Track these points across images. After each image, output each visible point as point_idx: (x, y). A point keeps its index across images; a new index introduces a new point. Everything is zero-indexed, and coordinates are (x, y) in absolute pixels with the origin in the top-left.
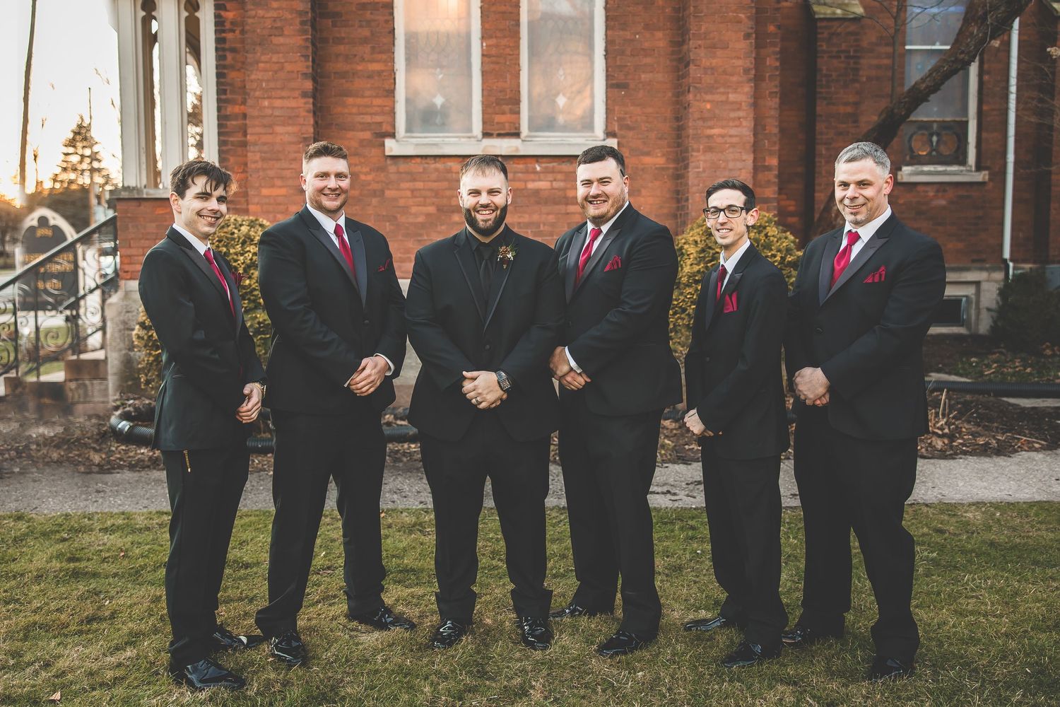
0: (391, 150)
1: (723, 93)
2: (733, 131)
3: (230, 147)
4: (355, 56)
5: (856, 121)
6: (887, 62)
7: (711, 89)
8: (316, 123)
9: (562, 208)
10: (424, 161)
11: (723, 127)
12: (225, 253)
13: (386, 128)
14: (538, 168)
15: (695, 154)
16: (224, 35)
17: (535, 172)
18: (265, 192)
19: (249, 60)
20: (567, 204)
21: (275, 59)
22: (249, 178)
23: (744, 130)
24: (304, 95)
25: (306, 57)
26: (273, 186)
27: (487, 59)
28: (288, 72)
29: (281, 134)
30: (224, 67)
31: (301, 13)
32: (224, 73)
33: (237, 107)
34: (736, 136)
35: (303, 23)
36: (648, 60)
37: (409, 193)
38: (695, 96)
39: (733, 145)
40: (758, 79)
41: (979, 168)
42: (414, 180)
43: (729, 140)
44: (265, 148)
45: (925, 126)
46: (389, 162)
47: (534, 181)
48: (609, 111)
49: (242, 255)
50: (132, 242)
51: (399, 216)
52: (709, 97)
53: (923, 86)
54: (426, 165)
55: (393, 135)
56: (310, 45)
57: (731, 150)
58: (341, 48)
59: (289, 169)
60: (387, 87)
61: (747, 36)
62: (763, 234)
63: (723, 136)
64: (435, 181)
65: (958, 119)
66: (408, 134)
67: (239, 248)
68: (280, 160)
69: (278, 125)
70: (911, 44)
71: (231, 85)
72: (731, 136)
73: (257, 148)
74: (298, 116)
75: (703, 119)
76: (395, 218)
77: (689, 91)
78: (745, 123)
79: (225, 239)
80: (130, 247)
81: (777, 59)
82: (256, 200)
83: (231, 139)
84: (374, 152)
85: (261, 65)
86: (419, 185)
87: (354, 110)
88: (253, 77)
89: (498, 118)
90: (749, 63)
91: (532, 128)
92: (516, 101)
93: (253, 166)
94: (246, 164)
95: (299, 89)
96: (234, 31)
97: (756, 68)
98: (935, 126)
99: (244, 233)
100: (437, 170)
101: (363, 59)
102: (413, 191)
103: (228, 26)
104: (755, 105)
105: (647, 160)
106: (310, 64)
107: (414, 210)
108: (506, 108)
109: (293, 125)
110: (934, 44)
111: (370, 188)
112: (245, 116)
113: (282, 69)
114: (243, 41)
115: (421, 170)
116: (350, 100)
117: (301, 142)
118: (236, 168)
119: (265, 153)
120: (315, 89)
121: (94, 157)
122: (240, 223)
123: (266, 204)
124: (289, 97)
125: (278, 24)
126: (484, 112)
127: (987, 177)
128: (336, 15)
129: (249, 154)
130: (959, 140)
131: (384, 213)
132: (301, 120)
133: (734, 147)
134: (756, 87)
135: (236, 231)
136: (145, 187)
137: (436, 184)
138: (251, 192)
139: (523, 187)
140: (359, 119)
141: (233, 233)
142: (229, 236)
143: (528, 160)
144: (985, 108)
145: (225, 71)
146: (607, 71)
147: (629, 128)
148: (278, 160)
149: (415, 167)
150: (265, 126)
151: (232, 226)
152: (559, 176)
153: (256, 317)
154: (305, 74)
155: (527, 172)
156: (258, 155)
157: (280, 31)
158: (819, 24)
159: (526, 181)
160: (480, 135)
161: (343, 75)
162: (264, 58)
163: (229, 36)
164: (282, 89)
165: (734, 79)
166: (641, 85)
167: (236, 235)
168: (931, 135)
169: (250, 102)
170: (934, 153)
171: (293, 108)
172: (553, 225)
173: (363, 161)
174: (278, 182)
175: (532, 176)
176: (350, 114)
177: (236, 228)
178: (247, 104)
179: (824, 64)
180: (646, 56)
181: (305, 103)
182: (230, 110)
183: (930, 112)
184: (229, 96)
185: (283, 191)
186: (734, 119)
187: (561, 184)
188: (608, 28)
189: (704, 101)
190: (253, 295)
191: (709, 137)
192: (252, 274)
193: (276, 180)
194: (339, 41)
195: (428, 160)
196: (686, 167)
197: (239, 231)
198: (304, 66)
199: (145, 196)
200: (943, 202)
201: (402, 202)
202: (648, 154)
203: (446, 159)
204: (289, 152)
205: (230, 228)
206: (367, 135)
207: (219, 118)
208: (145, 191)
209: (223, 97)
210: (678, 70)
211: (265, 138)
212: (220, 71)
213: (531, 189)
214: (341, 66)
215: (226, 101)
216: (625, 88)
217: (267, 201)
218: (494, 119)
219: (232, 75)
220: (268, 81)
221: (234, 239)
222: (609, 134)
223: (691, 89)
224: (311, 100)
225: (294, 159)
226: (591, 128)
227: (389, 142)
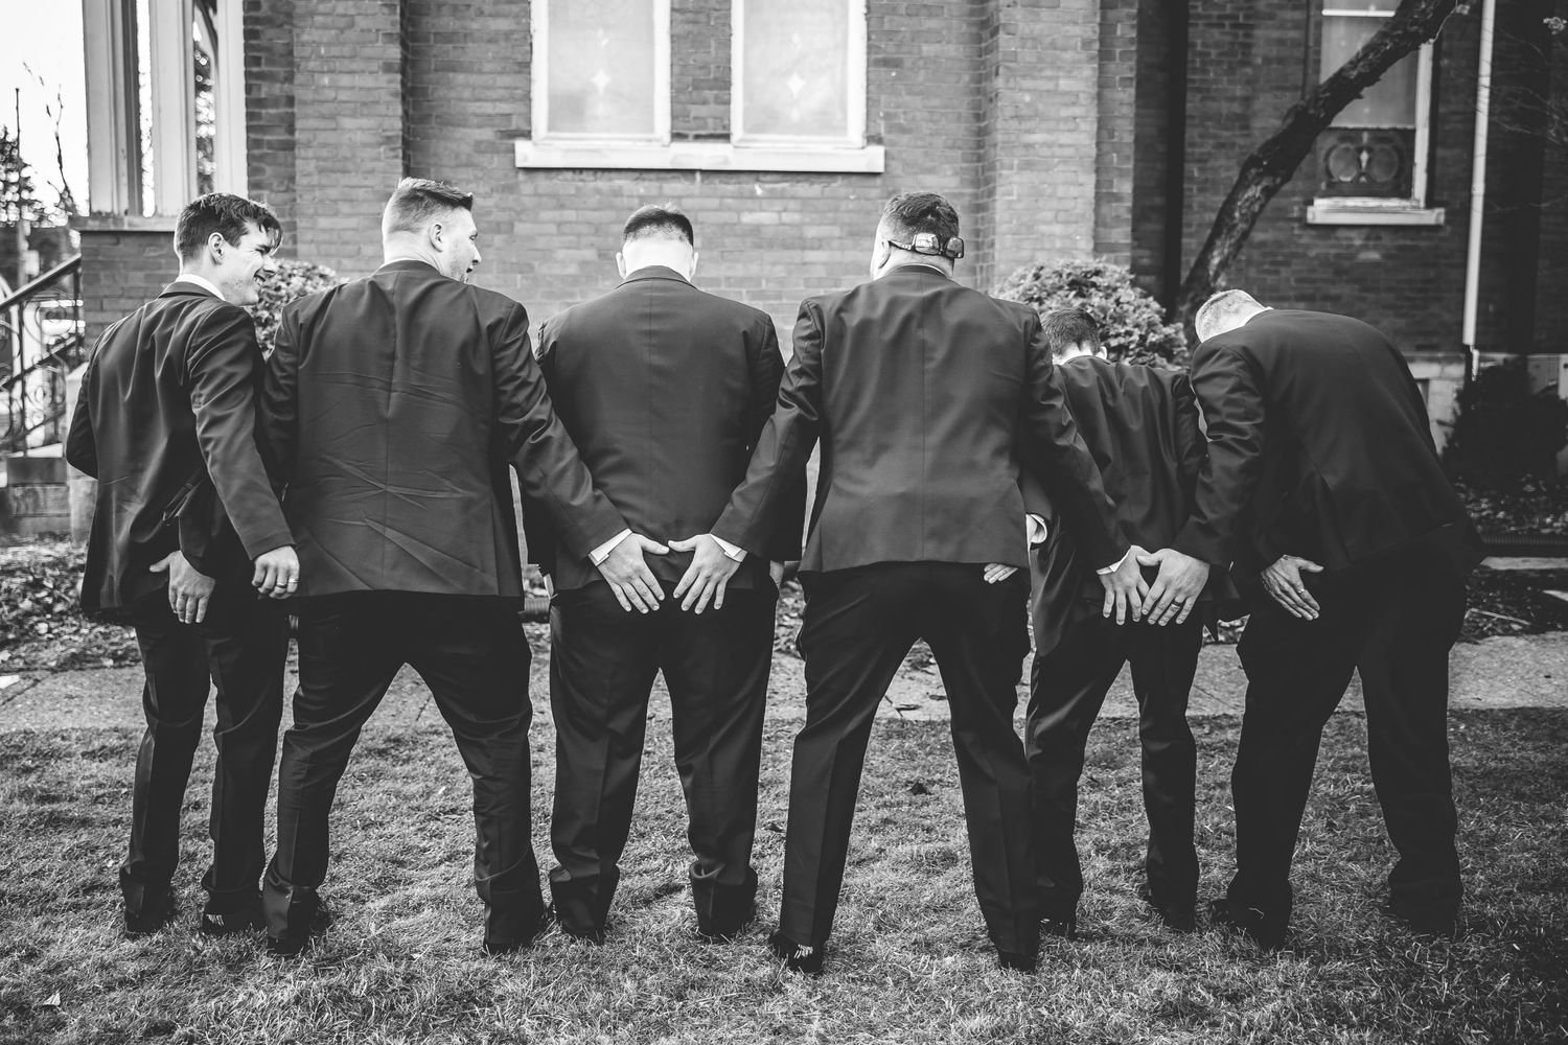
0: (526, 159)
1: (1050, 79)
2: (1065, 138)
3: (266, 150)
4: (469, 6)
5: (1246, 127)
6: (1293, 34)
7: (1031, 72)
8: (406, 112)
9: (796, 255)
10: (577, 176)
11: (1049, 131)
12: (267, 320)
13: (516, 124)
14: (759, 191)
15: (1005, 172)
17: (753, 196)
18: (323, 222)
19: (298, 11)
20: (804, 248)
21: (340, 10)
22: (298, 201)
23: (1083, 137)
24: (388, 68)
25: (391, 7)
26: (336, 214)
27: (677, 15)
28: (362, 31)
29: (350, 130)
30: (257, 21)
32: (257, 31)
33: (278, 85)
34: (1070, 146)
36: (933, 24)
37: (553, 229)
38: (1007, 81)
39: (1065, 160)
40: (1105, 55)
41: (1431, 203)
42: (562, 207)
43: (1058, 151)
44: (324, 153)
45: (1350, 136)
46: (521, 176)
47: (751, 211)
48: (871, 102)
50: (105, 302)
51: (536, 264)
52: (1028, 83)
53: (1355, 74)
54: (581, 184)
55: (527, 135)
57: (1061, 167)
59: (361, 187)
60: (520, 58)
62: (1112, 300)
63: (1050, 145)
64: (595, 210)
65: (1400, 126)
66: (552, 134)
68: (349, 172)
69: (345, 116)
70: (1331, 8)
71: (268, 50)
72: (1061, 146)
73: (311, 153)
74: (377, 102)
75: (1017, 117)
76: (531, 268)
77: (997, 74)
78: (1083, 126)
79: (266, 298)
80: (102, 309)
81: (1133, 27)
82: (309, 236)
83: (268, 137)
84: (497, 162)
85: (319, 19)
86: (570, 215)
87: (467, 94)
88: (305, 38)
89: (695, 111)
90: (1091, 31)
91: (750, 126)
92: (725, 84)
93: (305, 181)
94: (292, 179)
95: (378, 59)
97: (1102, 41)
98: (1365, 137)
99: (297, 288)
100: (598, 191)
101: (481, 13)
102: (559, 224)
104: (1100, 97)
105: (931, 181)
106: (398, 18)
107: (561, 254)
108: (709, 94)
109: (368, 116)
110: (1366, 8)
111: (492, 218)
112: (291, 101)
113: (352, 25)
115: (573, 192)
116: (460, 78)
117: (381, 144)
118: (275, 185)
119: (325, 159)
120: (405, 59)
122: (289, 272)
123: (324, 242)
124: (363, 72)
126: (674, 101)
127: (1442, 219)
129: (298, 163)
130: (1401, 159)
131: (514, 260)
132: (382, 109)
133: (1065, 162)
134: (1101, 70)
135: (283, 285)
136: (126, 213)
137: (596, 213)
138: (301, 223)
139: (735, 220)
140: (474, 107)
141: (278, 289)
142: (273, 292)
143: (744, 178)
144: (1442, 110)
145: (258, 27)
146: (869, 39)
147: (903, 130)
148: (345, 171)
149: (564, 185)
150: (323, 117)
151: (277, 277)
152: (792, 204)
154: (391, 34)
155: (740, 196)
156: (312, 165)
159: (739, 212)
160: (667, 138)
161: (448, 37)
162: (322, 8)
164: (352, 57)
165: (1068, 56)
166: (921, 63)
167: (283, 292)
168: (1360, 151)
169: (299, 78)
170: (1363, 179)
171: (370, 89)
172: (781, 282)
173: (480, 175)
174: (345, 208)
175: (750, 203)
176: (461, 100)
177: (283, 280)
178: (296, 82)
179: (1198, 36)
180: (930, 16)
181: (390, 82)
182: (265, 90)
183: (1358, 116)
184: (264, 68)
185: (352, 222)
186: (1066, 120)
187: (796, 217)
189: (1021, 90)
191: (1028, 146)
193: (340, 204)
195: (585, 175)
196: (991, 193)
197: (288, 284)
198: (387, 21)
199: (126, 228)
200: (1374, 256)
201: (541, 243)
202: (931, 171)
203: (613, 175)
204: (362, 160)
205: (273, 280)
206: (487, 134)
207: (248, 103)
208: (126, 219)
209: (255, 69)
210: (980, 39)
211: (322, 137)
212: (250, 27)
213: (746, 225)
214: (447, 23)
215: (261, 76)
216: (897, 66)
217: (326, 237)
218: (689, 112)
219: (269, 35)
220: (329, 44)
221: (280, 298)
222: (873, 139)
223: (1001, 70)
224: (399, 77)
225: (372, 172)
226: (842, 129)
227: (521, 146)
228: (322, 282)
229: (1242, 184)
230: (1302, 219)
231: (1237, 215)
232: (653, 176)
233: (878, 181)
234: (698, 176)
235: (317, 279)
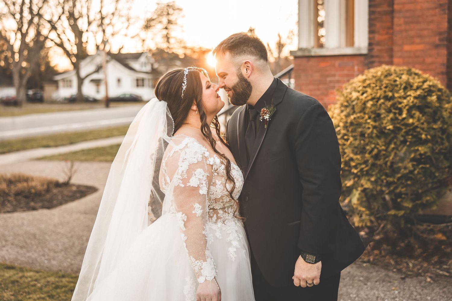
18: (407, 48)
22: (395, 38)
26: (413, 43)
44: (408, 14)
49: (405, 98)
67: (402, 93)
79: (390, 86)
82: (399, 54)
93: (398, 28)
94: (392, 28)
99: (405, 81)
117: (436, 8)
119: (408, 18)
129: (396, 20)
135: (398, 79)
136: (312, 48)
138: (396, 48)
141: (395, 81)
142: (392, 83)
148: (418, 22)
153: (418, 150)
156: (402, 21)
174: (417, 40)
177: (397, 76)
185: (421, 47)
190: (415, 132)
192: (414, 114)
193: (415, 38)
197: (400, 78)
199: (312, 54)
208: (312, 50)
217: (407, 54)
221: (397, 86)
225: (432, 22)
228: (416, 77)
235: (413, 75)
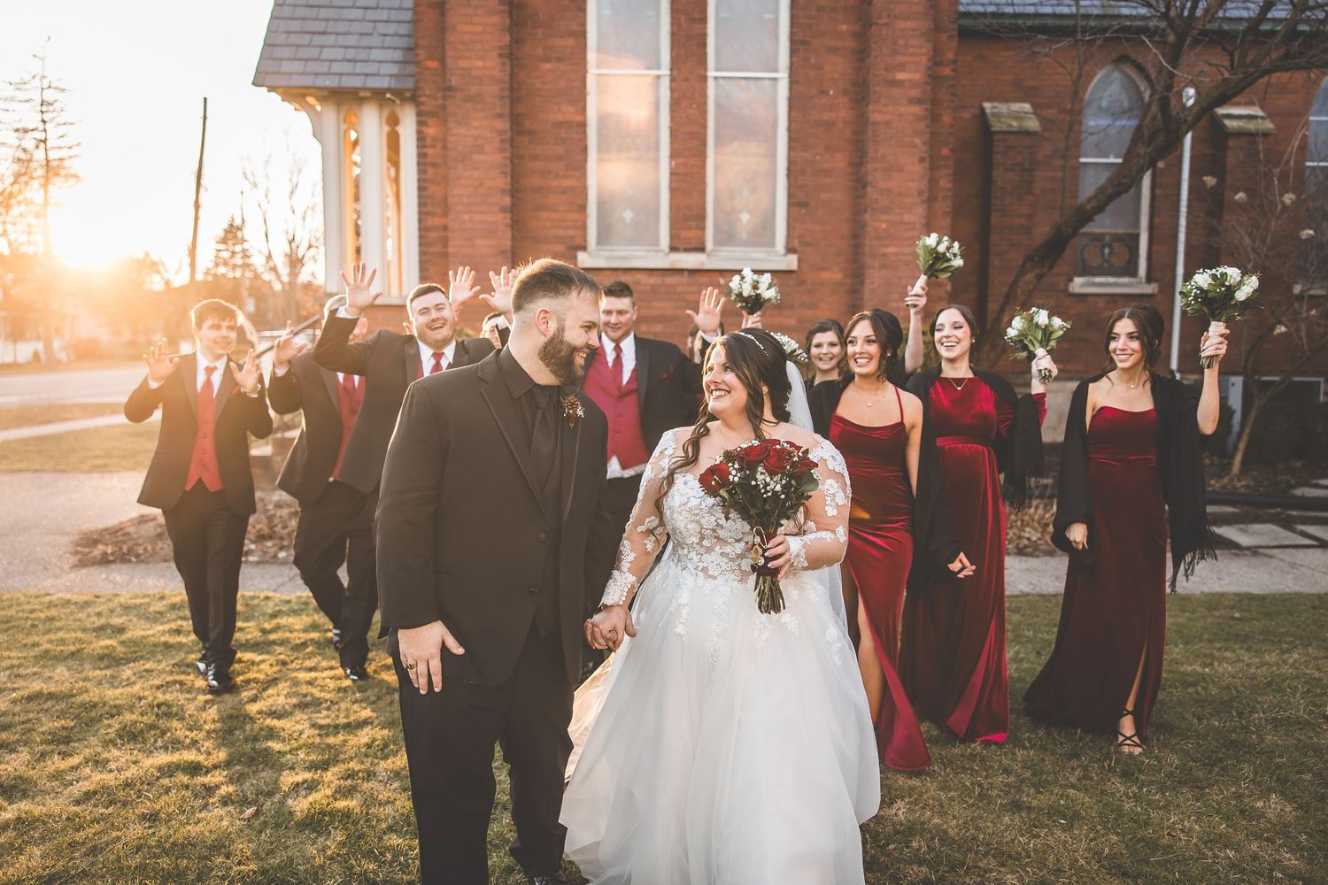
0: (583, 262)
1: (899, 213)
2: (907, 250)
3: (430, 257)
4: (550, 172)
5: (1029, 233)
6: (1060, 174)
7: (887, 210)
8: (513, 236)
11: (898, 246)
13: (578, 241)
14: (722, 281)
15: (871, 271)
16: (425, 150)
19: (450, 176)
21: (475, 175)
24: (503, 210)
25: (505, 174)
27: (674, 177)
28: (488, 188)
29: (481, 246)
30: (426, 181)
31: (500, 132)
32: (426, 187)
33: (438, 219)
34: (910, 254)
35: (502, 141)
36: (828, 180)
38: (872, 216)
39: (906, 263)
40: (931, 200)
41: (1149, 280)
43: (903, 257)
45: (1097, 238)
48: (789, 228)
52: (885, 217)
53: (1089, 207)
55: (584, 248)
56: (508, 162)
57: (904, 267)
58: (537, 165)
60: (580, 203)
61: (922, 160)
63: (896, 254)
65: (1130, 231)
66: (601, 247)
69: (478, 238)
70: (1086, 156)
71: (432, 199)
72: (904, 255)
73: (457, 260)
74: (497, 230)
75: (879, 238)
77: (866, 211)
78: (918, 211)
81: (950, 181)
83: (431, 250)
85: (463, 181)
87: (549, 224)
88: (454, 192)
89: (685, 234)
90: (923, 185)
91: (718, 243)
92: (702, 217)
95: (498, 204)
96: (434, 146)
97: (930, 190)
98: (1107, 238)
101: (557, 176)
103: (429, 141)
105: (825, 275)
106: (509, 180)
108: (693, 224)
109: (491, 238)
110: (1107, 157)
112: (445, 228)
113: (482, 185)
114: (445, 156)
116: (545, 215)
120: (513, 204)
121: (245, 254)
124: (488, 212)
125: (479, 142)
126: (671, 227)
127: (1156, 290)
128: (532, 133)
130: (1131, 253)
132: (500, 234)
134: (930, 208)
140: (552, 232)
143: (713, 273)
144: (1157, 221)
145: (427, 185)
146: (789, 190)
147: (809, 245)
150: (465, 239)
154: (505, 190)
157: (480, 149)
158: (996, 137)
160: (667, 250)
161: (539, 190)
162: (465, 174)
163: (430, 151)
164: (482, 204)
165: (909, 200)
166: (820, 204)
168: (1103, 247)
169: (451, 216)
170: (1106, 265)
171: (492, 222)
176: (544, 228)
178: (449, 217)
179: (999, 177)
180: (825, 176)
181: (504, 218)
182: (430, 222)
183: (1103, 225)
184: (430, 209)
186: (908, 238)
188: (790, 149)
189: (880, 221)
191: (884, 255)
194: (535, 158)
196: (862, 283)
198: (503, 182)
202: (826, 269)
203: (635, 272)
204: (488, 264)
206: (560, 248)
207: (420, 229)
209: (424, 209)
210: (856, 190)
211: (465, 250)
212: (422, 184)
214: (536, 182)
215: (427, 213)
216: (806, 206)
218: (681, 234)
219: (434, 190)
220: (468, 196)
222: (790, 250)
223: (869, 210)
224: (509, 215)
226: (772, 244)
227: (581, 256)
229: (1022, 271)
230: (1066, 291)
231: (1019, 291)
232: (659, 273)
233: (794, 275)
234: (686, 273)
